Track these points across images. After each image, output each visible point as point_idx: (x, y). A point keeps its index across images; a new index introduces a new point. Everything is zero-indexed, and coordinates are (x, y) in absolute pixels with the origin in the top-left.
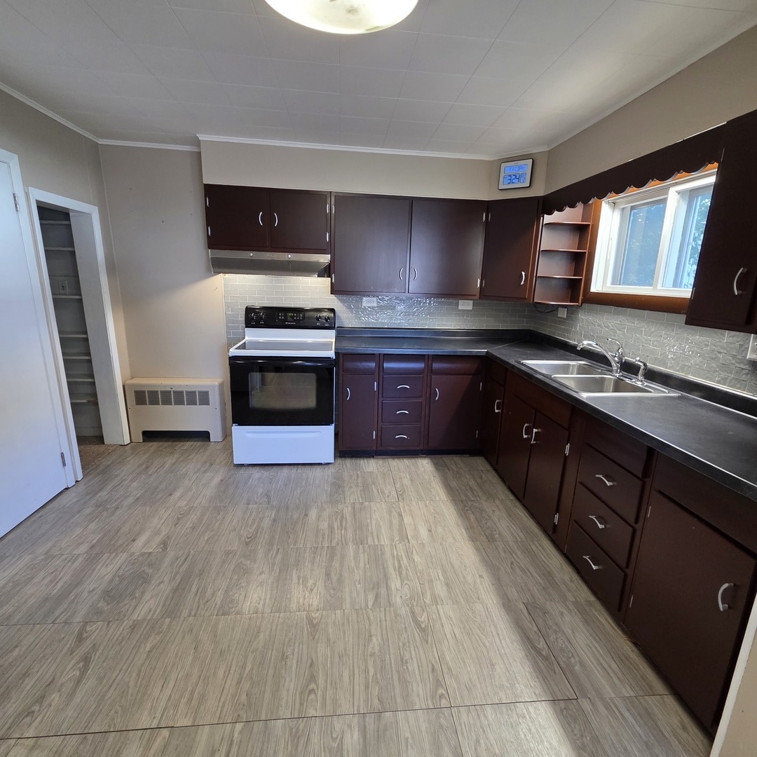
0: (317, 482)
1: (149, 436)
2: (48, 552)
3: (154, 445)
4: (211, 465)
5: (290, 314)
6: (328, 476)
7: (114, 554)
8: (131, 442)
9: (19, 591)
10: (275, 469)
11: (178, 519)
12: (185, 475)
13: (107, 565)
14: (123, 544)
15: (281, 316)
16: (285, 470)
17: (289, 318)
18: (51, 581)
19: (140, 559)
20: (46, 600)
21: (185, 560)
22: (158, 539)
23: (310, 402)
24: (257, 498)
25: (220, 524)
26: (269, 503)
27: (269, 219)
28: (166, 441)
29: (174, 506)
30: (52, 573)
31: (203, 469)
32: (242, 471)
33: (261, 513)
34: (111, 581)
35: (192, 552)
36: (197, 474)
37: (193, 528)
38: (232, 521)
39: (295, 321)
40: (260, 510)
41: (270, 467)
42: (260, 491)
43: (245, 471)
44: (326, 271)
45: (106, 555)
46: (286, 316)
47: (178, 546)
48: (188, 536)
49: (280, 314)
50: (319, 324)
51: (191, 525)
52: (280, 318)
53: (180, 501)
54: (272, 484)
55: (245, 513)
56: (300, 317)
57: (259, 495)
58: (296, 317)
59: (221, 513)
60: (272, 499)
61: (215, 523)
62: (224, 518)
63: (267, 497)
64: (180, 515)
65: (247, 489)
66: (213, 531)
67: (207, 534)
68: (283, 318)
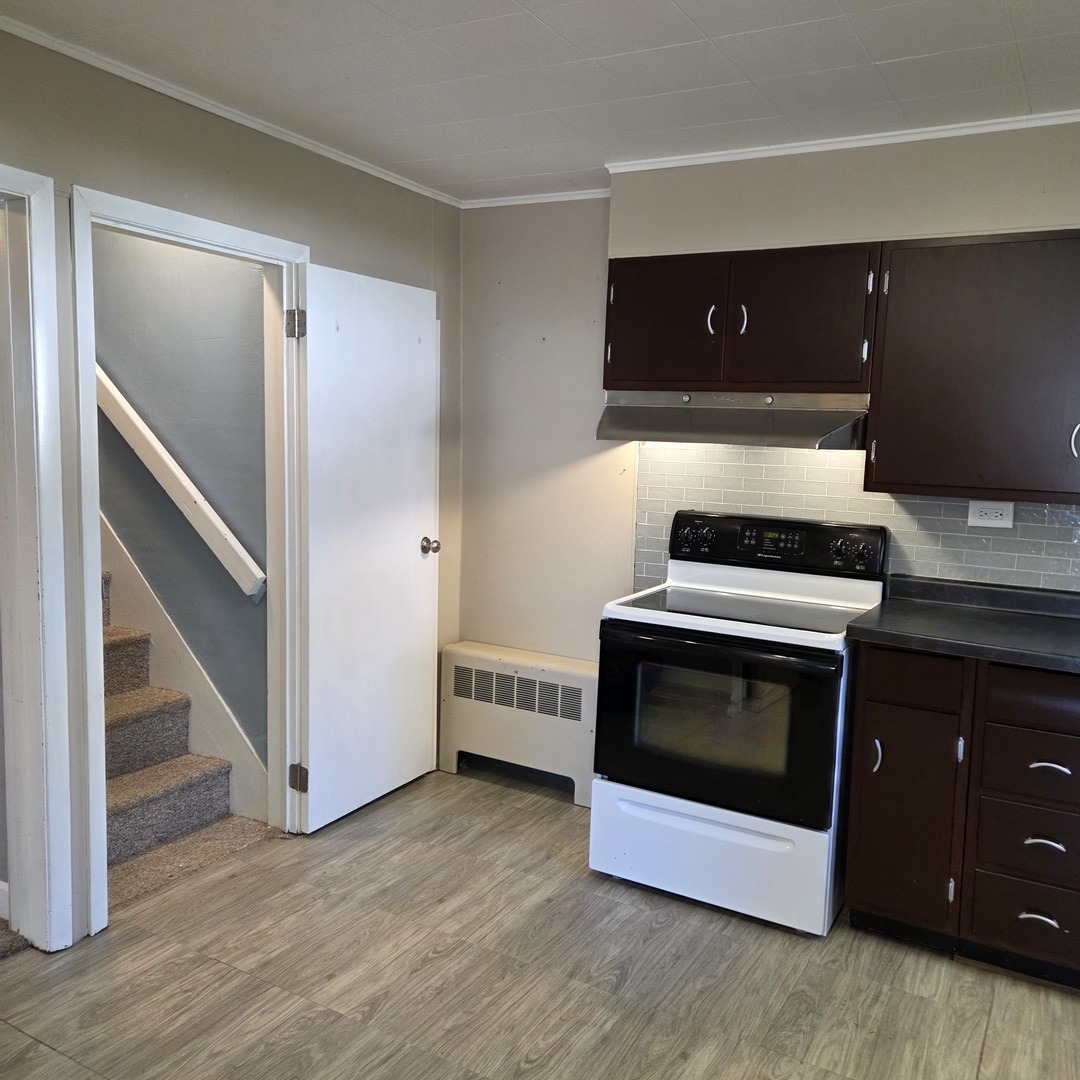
0: (759, 974)
1: (471, 764)
2: (205, 947)
3: (473, 784)
4: (548, 857)
5: (770, 535)
6: (795, 969)
7: (286, 993)
8: (438, 770)
9: (128, 1007)
10: (674, 908)
11: (426, 960)
12: (491, 864)
13: (264, 1012)
14: (311, 977)
15: (750, 538)
16: (696, 919)
17: (767, 543)
18: (176, 1008)
19: (319, 1021)
20: (150, 1040)
21: (387, 1059)
22: (369, 991)
23: (772, 756)
24: (598, 968)
25: (493, 1003)
26: (616, 988)
27: (727, 320)
28: (495, 783)
29: (435, 928)
30: (186, 992)
31: (528, 862)
32: (602, 892)
33: (586, 1009)
34: (251, 1049)
35: (408, 1046)
36: (512, 871)
37: (440, 991)
38: (517, 1004)
39: (779, 551)
40: (588, 1000)
41: (663, 901)
42: (614, 951)
43: (608, 892)
44: (858, 435)
45: (276, 990)
46: (760, 539)
47: (392, 1020)
48: (421, 1006)
49: (748, 534)
50: (840, 564)
51: (440, 983)
52: (746, 542)
53: (450, 920)
54: (648, 943)
55: (553, 996)
56: (793, 543)
57: (607, 961)
58: (786, 541)
59: (508, 978)
60: (628, 983)
61: (484, 996)
62: (506, 992)
63: (621, 973)
64: (434, 953)
65: (589, 940)
66: (472, 1013)
67: (456, 1016)
68: (753, 542)
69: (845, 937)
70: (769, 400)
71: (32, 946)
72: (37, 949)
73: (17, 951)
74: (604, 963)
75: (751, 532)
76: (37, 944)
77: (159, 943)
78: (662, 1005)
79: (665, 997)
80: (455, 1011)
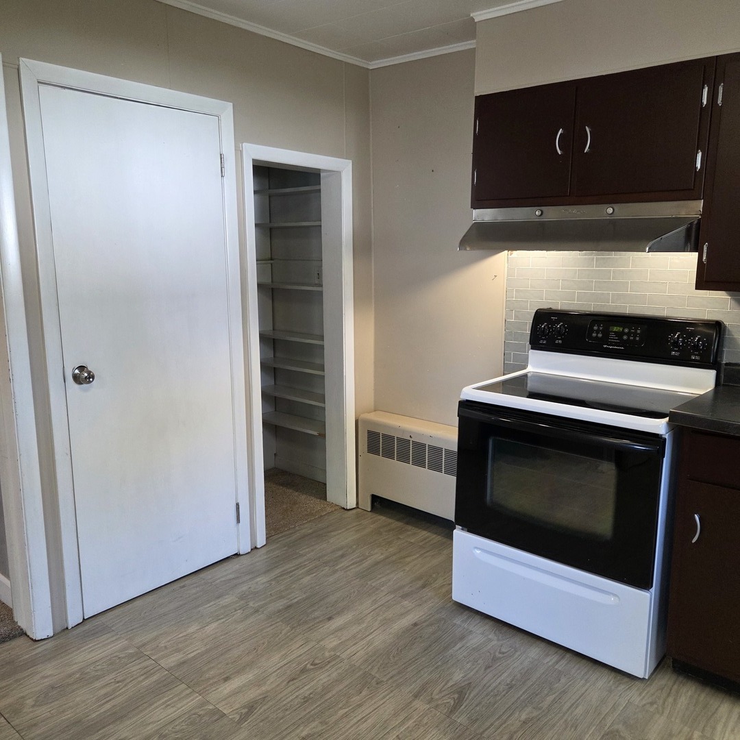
0: (579, 710)
1: (380, 504)
2: (144, 645)
3: (382, 519)
4: (424, 586)
5: (615, 329)
6: (614, 708)
7: (190, 690)
8: (357, 507)
9: (73, 691)
10: (517, 640)
11: (304, 671)
12: (377, 589)
13: (169, 705)
14: (213, 677)
15: (597, 332)
16: (535, 652)
17: (612, 336)
18: (106, 695)
19: (206, 718)
20: (78, 722)
22: (252, 694)
24: (441, 692)
25: (346, 715)
26: (453, 710)
27: (573, 141)
28: (398, 520)
29: (318, 643)
30: (118, 682)
31: (406, 589)
32: (459, 620)
33: (422, 729)
36: (392, 596)
37: (306, 700)
38: (364, 720)
39: (622, 343)
40: (425, 721)
41: (510, 633)
42: (458, 676)
43: (468, 618)
45: (183, 686)
46: (606, 333)
47: (262, 724)
48: (288, 712)
49: (595, 328)
50: (677, 354)
51: (309, 692)
52: (594, 335)
53: (332, 636)
54: (488, 671)
55: (396, 715)
56: (635, 336)
57: (450, 684)
58: (629, 334)
59: (364, 693)
60: (463, 707)
61: (341, 708)
62: (360, 706)
63: (459, 698)
64: (312, 665)
65: (439, 663)
66: (326, 724)
67: (313, 725)
68: (600, 335)
69: (667, 680)
70: (610, 210)
71: (26, 634)
72: (28, 636)
73: (14, 637)
74: (446, 687)
75: (599, 326)
76: (28, 634)
77: (114, 638)
78: (486, 732)
79: (492, 725)
80: (314, 721)
